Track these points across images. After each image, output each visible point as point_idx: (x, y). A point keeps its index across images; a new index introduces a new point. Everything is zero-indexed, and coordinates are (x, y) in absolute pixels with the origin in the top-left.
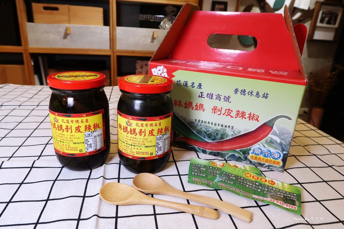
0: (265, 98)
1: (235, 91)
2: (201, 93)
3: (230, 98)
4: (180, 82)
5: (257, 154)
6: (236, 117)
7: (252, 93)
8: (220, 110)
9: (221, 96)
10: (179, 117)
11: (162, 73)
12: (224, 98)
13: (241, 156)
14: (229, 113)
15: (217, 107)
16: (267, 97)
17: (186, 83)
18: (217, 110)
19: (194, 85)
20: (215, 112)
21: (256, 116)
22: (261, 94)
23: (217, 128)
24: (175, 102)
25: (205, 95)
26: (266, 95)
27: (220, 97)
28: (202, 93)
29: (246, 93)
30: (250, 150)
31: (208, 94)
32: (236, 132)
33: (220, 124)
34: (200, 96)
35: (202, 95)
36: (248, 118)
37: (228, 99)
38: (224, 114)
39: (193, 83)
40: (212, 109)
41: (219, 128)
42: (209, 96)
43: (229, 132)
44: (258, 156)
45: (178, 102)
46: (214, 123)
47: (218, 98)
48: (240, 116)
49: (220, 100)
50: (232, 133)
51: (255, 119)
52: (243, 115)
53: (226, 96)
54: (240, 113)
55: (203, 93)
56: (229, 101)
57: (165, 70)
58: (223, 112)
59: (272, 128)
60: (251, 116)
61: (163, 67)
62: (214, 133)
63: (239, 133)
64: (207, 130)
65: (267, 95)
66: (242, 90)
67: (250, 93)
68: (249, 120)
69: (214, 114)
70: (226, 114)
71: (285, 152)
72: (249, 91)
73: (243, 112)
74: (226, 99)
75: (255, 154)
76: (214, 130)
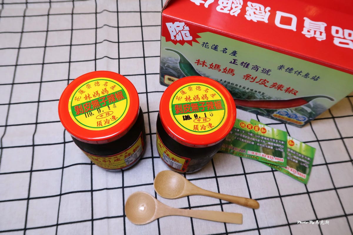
0: (314, 80)
1: (279, 67)
2: (233, 59)
3: (271, 71)
4: (207, 45)
5: (282, 115)
6: (270, 87)
7: (300, 73)
8: (254, 78)
9: (260, 67)
10: (201, 74)
11: (183, 30)
12: (263, 70)
13: (264, 113)
14: (264, 83)
15: (251, 76)
16: (317, 80)
17: (216, 47)
18: (250, 78)
19: (226, 51)
20: (247, 79)
21: (295, 91)
22: (311, 76)
23: (245, 91)
24: (197, 61)
25: (239, 62)
26: (316, 78)
27: (258, 69)
28: (235, 60)
29: (293, 71)
30: (276, 111)
31: (243, 62)
32: (265, 98)
33: (250, 89)
34: (233, 62)
35: (234, 62)
36: (285, 90)
37: (267, 72)
38: (257, 82)
39: (226, 48)
40: (244, 76)
41: (247, 91)
42: (244, 64)
43: (258, 96)
44: (282, 116)
45: (202, 62)
46: (242, 87)
47: (255, 68)
48: (277, 87)
49: (257, 71)
50: (261, 97)
51: (292, 92)
52: (280, 87)
53: (266, 69)
54: (277, 85)
55: (237, 60)
56: (268, 74)
57: (187, 28)
58: (257, 80)
59: (308, 102)
60: (289, 90)
61: (183, 24)
62: (240, 93)
63: (269, 99)
64: (233, 90)
65: (318, 78)
66: (289, 68)
67: (297, 72)
68: (286, 92)
69: (246, 79)
70: (260, 83)
71: (311, 118)
72: (297, 71)
73: (282, 85)
74: (264, 71)
75: (280, 114)
76: (241, 91)
